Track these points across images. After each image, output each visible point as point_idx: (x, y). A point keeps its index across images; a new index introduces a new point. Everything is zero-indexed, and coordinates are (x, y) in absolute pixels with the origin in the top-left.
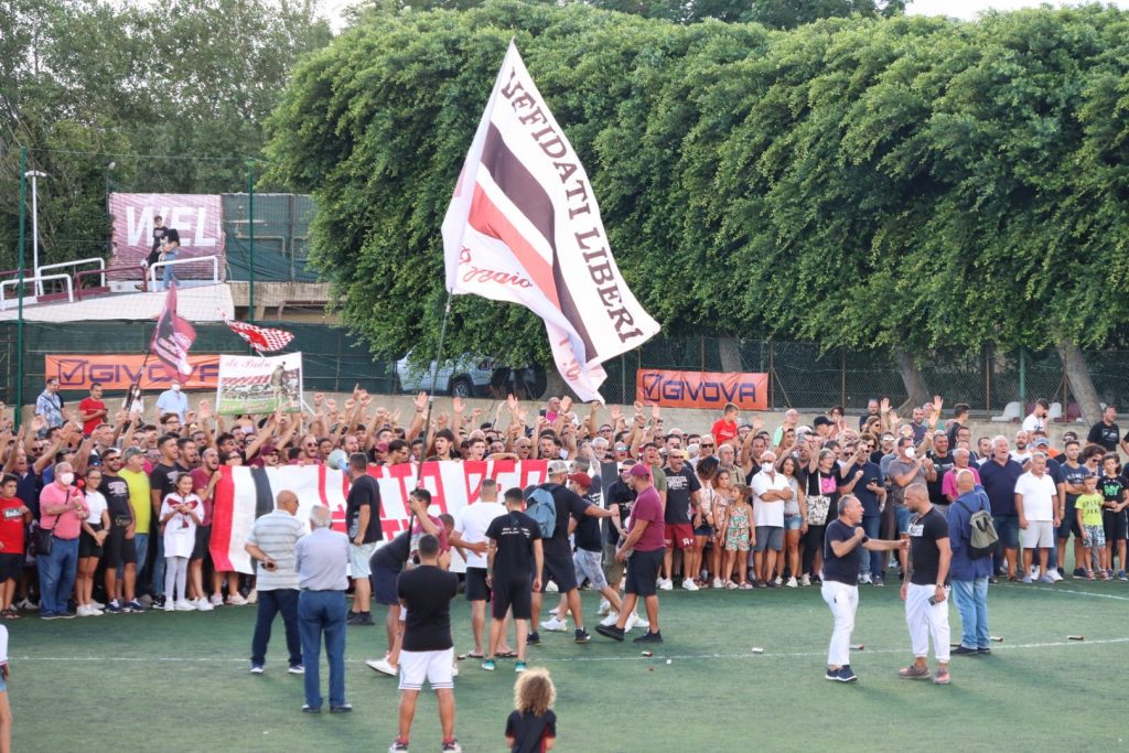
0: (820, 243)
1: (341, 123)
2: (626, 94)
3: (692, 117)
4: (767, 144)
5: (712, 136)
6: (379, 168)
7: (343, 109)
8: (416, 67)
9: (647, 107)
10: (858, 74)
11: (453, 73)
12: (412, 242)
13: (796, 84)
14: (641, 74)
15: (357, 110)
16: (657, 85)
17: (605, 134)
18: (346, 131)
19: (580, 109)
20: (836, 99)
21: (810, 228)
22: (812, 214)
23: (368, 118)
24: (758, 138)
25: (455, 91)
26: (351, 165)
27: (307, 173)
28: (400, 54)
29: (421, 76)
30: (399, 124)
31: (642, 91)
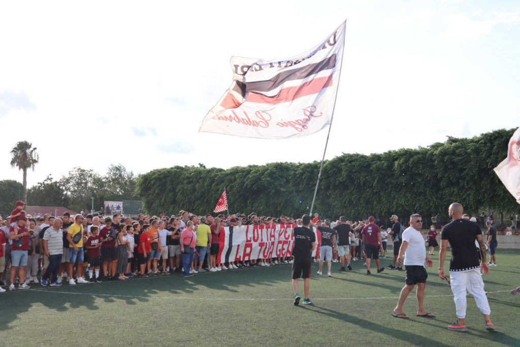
0: (238, 202)
1: (149, 185)
2: (201, 178)
3: (213, 182)
4: (228, 185)
5: (217, 185)
6: (156, 192)
7: (150, 182)
8: (163, 175)
9: (204, 181)
10: (245, 173)
11: (169, 176)
12: (162, 204)
13: (233, 175)
14: (203, 175)
15: (152, 182)
16: (206, 177)
17: (198, 185)
18: (150, 186)
19: (192, 181)
20: (241, 177)
21: (237, 199)
22: (237, 197)
23: (154, 184)
24: (227, 184)
25: (170, 179)
26: (151, 192)
27: (142, 193)
28: (160, 173)
29: (164, 176)
30: (160, 184)
31: (203, 178)
